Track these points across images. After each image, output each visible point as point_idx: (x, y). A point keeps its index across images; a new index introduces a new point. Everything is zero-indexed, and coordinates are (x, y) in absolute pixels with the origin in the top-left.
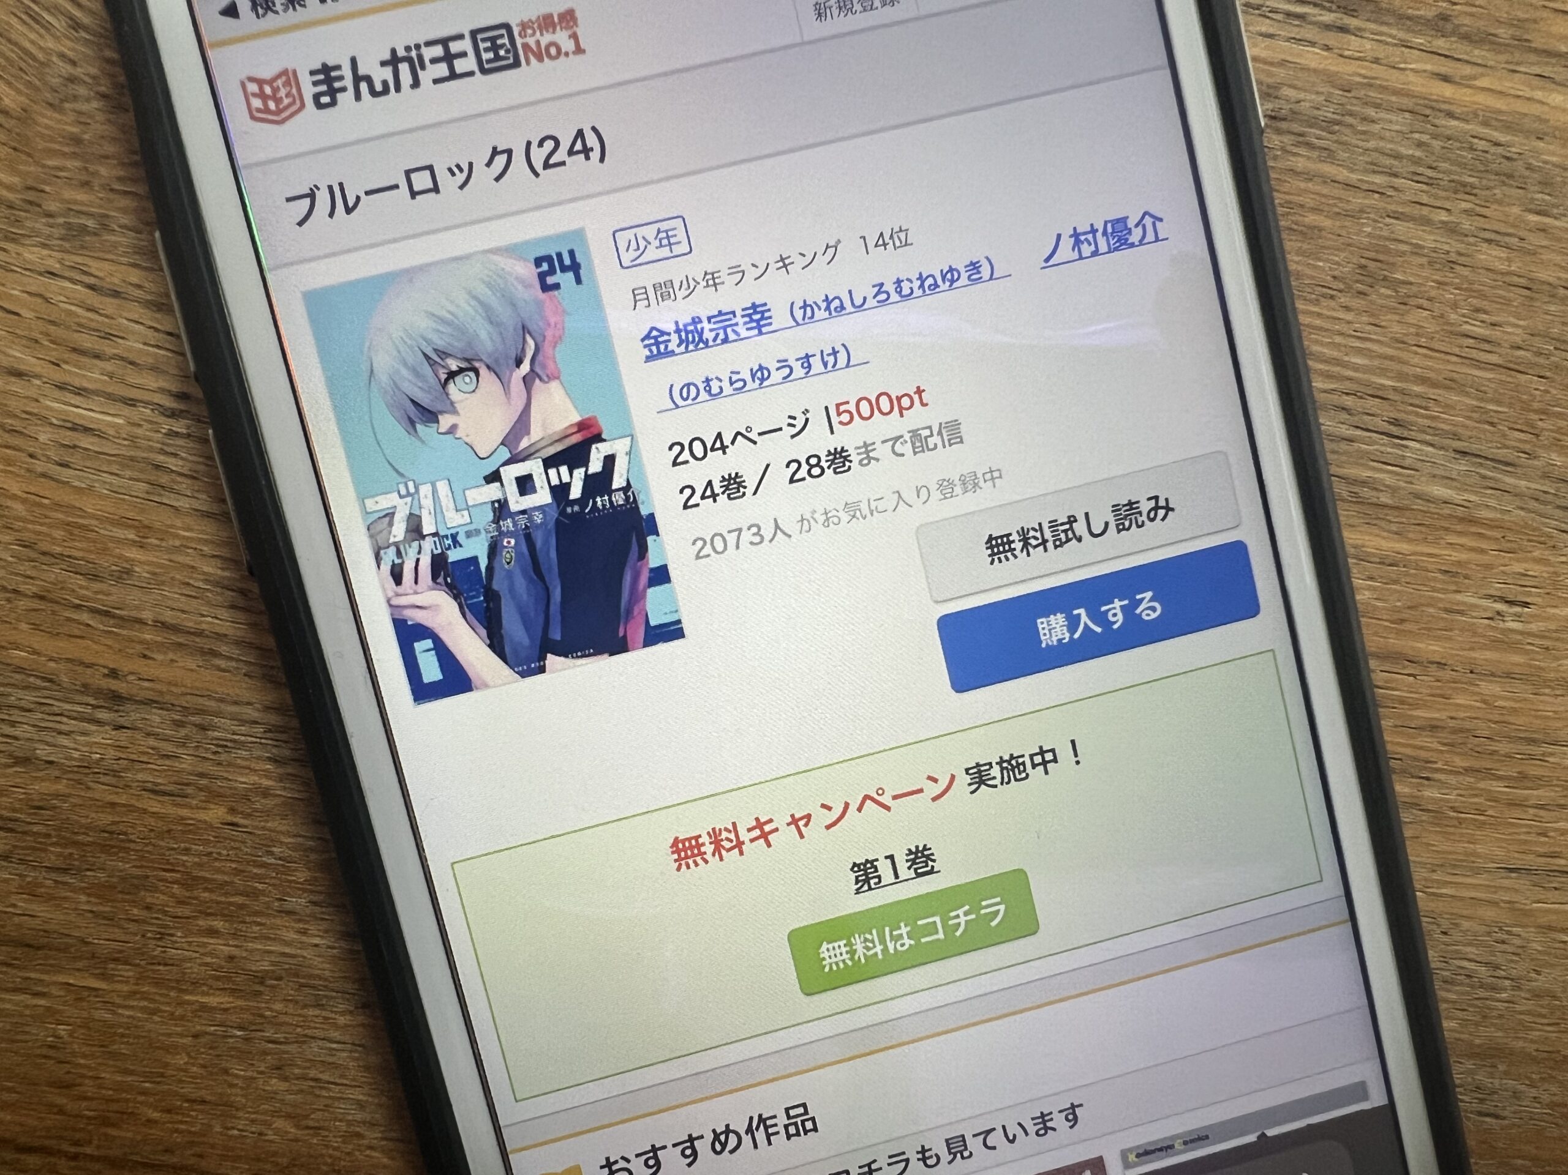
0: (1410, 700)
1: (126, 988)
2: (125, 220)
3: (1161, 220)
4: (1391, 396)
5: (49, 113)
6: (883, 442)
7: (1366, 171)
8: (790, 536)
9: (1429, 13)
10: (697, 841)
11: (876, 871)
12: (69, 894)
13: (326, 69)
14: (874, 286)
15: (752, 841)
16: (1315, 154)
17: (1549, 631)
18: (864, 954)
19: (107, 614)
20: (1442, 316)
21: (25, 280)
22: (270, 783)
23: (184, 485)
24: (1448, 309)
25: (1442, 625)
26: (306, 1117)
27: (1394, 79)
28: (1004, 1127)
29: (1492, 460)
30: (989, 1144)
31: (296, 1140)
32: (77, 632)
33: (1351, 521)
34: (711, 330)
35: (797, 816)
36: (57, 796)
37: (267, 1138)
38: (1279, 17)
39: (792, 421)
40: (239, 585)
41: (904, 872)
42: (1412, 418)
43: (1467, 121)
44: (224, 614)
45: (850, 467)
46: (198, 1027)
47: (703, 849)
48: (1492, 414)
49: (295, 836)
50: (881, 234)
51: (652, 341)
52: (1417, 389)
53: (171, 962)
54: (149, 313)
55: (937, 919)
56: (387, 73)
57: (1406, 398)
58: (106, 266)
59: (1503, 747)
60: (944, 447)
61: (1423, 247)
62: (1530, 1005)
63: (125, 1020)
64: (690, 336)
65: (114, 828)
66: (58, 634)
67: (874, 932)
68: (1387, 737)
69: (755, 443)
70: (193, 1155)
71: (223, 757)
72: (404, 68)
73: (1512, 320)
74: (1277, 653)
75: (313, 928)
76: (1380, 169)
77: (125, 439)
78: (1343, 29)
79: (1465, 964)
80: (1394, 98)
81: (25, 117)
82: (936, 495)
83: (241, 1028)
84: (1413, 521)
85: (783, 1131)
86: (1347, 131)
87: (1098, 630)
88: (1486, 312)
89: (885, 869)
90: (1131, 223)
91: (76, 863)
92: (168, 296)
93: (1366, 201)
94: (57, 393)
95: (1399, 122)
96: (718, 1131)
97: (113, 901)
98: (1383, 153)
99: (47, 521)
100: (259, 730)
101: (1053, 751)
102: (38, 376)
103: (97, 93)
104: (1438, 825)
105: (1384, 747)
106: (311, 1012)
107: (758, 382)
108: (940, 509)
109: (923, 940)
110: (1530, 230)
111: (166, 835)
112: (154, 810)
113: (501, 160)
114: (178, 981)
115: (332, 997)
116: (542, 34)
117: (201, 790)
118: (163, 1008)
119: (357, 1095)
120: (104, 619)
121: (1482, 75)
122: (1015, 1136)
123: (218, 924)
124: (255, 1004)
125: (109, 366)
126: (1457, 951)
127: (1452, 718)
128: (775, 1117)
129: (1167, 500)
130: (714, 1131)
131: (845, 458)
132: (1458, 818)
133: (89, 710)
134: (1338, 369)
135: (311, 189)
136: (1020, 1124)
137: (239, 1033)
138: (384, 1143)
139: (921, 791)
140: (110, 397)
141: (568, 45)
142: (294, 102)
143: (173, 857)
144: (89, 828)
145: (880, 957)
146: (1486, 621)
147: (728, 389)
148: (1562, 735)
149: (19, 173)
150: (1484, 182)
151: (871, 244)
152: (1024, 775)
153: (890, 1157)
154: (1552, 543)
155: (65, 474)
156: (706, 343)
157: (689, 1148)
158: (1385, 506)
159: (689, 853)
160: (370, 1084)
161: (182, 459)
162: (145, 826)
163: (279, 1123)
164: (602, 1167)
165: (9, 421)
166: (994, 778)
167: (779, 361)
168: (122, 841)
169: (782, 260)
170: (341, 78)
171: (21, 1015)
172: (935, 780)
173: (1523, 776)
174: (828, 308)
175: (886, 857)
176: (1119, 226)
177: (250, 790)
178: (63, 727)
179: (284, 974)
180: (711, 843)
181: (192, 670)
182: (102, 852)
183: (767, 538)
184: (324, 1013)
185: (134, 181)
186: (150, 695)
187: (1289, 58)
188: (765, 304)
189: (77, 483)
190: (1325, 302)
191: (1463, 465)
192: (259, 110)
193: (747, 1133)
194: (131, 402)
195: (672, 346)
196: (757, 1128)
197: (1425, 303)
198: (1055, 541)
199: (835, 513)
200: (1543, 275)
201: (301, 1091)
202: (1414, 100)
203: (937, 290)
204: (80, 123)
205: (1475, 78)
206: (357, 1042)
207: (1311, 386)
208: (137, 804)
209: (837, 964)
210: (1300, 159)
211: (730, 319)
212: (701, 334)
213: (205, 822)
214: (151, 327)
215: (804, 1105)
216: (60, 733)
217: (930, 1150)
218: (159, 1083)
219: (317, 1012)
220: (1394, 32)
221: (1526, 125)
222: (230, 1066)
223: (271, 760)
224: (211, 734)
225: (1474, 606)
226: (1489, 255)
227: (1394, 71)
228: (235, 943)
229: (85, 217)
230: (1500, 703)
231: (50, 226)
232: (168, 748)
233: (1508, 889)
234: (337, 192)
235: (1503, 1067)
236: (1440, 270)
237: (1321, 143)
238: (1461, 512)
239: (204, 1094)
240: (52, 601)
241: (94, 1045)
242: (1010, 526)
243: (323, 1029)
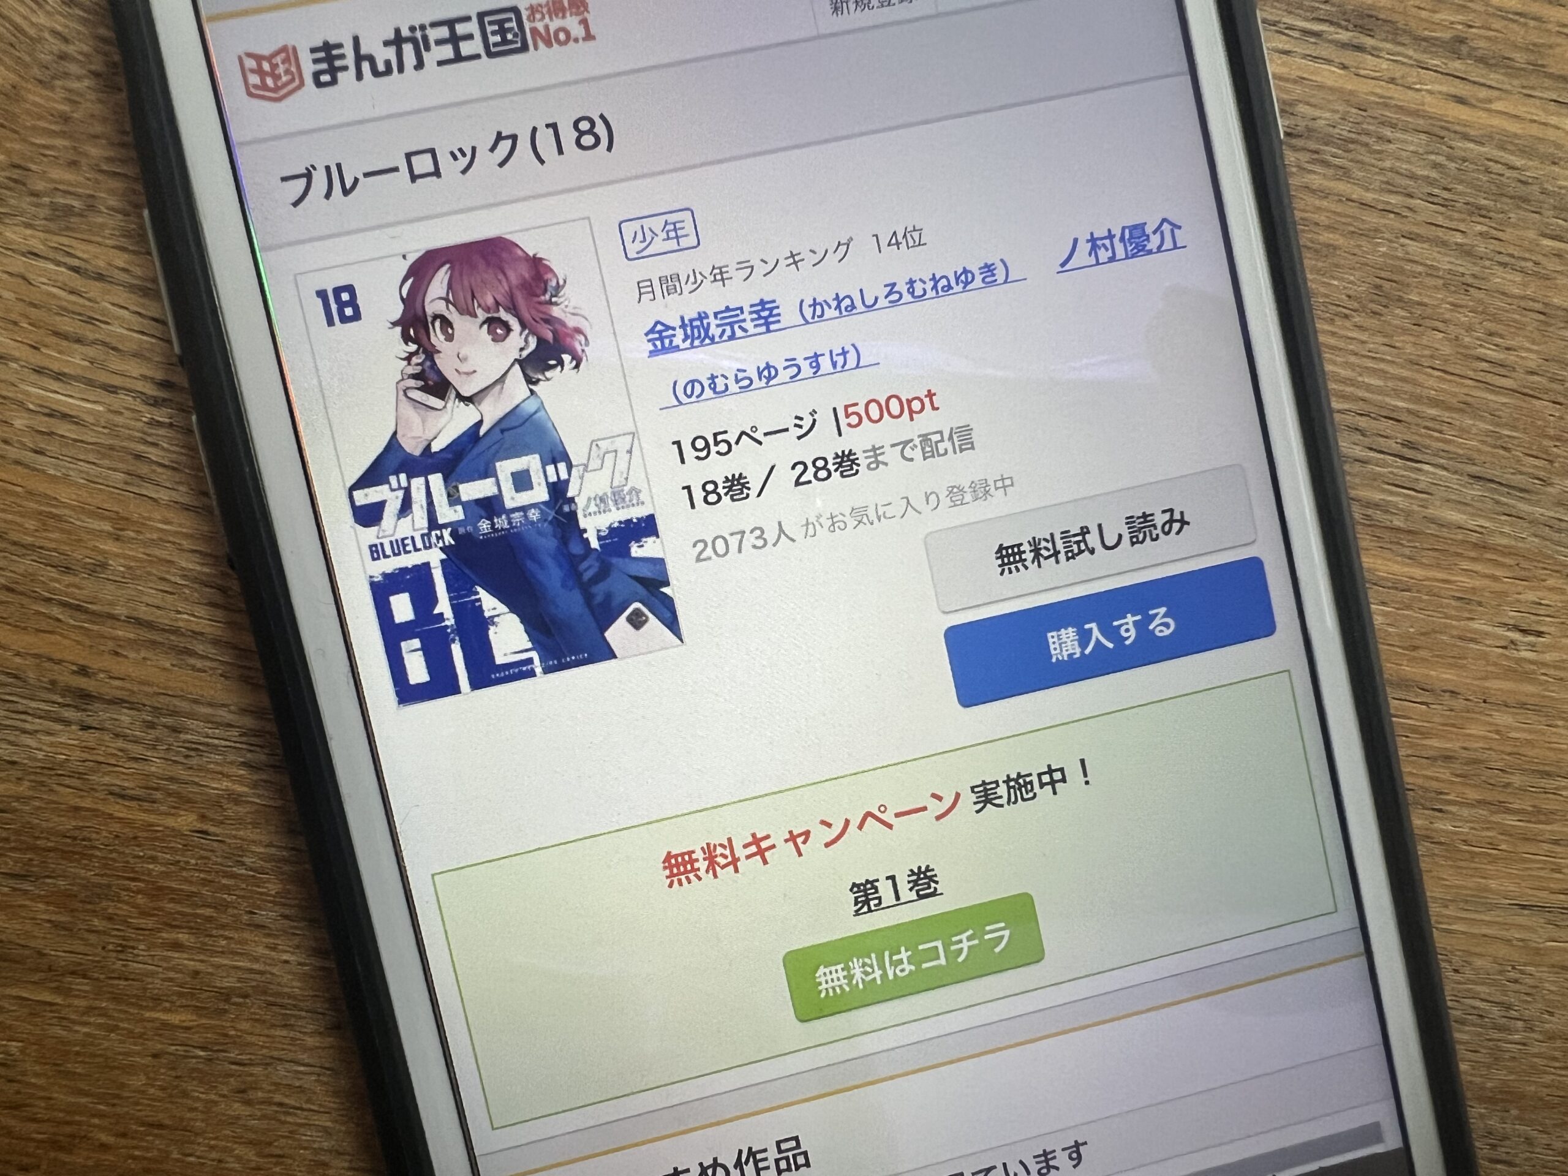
0: (1424, 730)
1: (83, 1003)
2: (113, 202)
3: (1179, 227)
4: (1403, 417)
5: (39, 89)
6: (893, 446)
7: (1382, 190)
8: (793, 540)
9: (1447, 35)
10: (690, 857)
11: (877, 892)
12: (27, 903)
13: (327, 47)
14: (886, 286)
15: (748, 857)
16: (1331, 172)
17: (1562, 661)
18: (863, 980)
19: (78, 608)
20: (1457, 338)
22: (246, 789)
23: (163, 475)
24: (1463, 332)
25: (1455, 652)
26: (270, 1144)
27: (1411, 100)
28: (1005, 1165)
29: (1506, 485)
31: (258, 1169)
32: (44, 625)
33: (1368, 546)
34: (718, 326)
35: (795, 833)
36: (18, 799)
37: (227, 1165)
38: (1296, 34)
39: (798, 422)
40: (219, 582)
41: (906, 894)
42: (1428, 442)
43: (1482, 144)
44: (200, 611)
45: (857, 471)
46: (159, 1046)
47: (696, 865)
48: (1507, 439)
49: (268, 846)
50: (895, 233)
51: (657, 336)
52: (1433, 412)
53: (132, 977)
54: (134, 298)
55: (939, 944)
56: (391, 53)
57: (1420, 421)
58: (91, 248)
59: (1516, 780)
60: (955, 452)
61: (1437, 269)
62: (1543, 1048)
63: (79, 1037)
64: (696, 331)
65: (76, 833)
66: (25, 628)
67: (873, 955)
68: (1405, 767)
69: (760, 443)
71: (194, 761)
72: (408, 49)
73: (1527, 345)
74: (1293, 672)
75: (282, 943)
76: (1395, 189)
77: (104, 427)
78: (1359, 48)
79: (1478, 1003)
80: (1409, 119)
81: (13, 94)
82: (945, 502)
83: (203, 1048)
84: (1426, 546)
85: (773, 1166)
86: (1363, 150)
87: (1111, 645)
88: (1501, 336)
89: (885, 890)
90: (1149, 230)
91: (34, 869)
92: (154, 281)
93: (1381, 221)
94: (34, 377)
95: (1416, 142)
96: (705, 1165)
97: (73, 910)
98: (1398, 173)
99: (19, 509)
100: (233, 733)
101: (1062, 770)
102: (16, 360)
103: (90, 71)
104: (1450, 858)
105: (1401, 777)
106: (278, 1032)
107: (764, 380)
108: (949, 517)
109: (925, 966)
110: (1544, 255)
111: (132, 842)
112: (121, 815)
113: (505, 145)
114: (139, 997)
115: (300, 1017)
116: (551, 19)
117: (170, 795)
118: (121, 1025)
119: (325, 1121)
120: (77, 614)
121: (1499, 99)
123: (183, 937)
124: (217, 1023)
125: (91, 351)
126: (1468, 990)
127: (1465, 749)
128: (765, 1150)
129: (1182, 513)
130: (701, 1164)
131: (853, 461)
132: (1468, 852)
133: (55, 708)
134: (1349, 389)
135: (307, 169)
136: (1021, 1162)
139: (924, 809)
140: (90, 383)
141: (578, 31)
142: (293, 80)
143: (138, 867)
144: (51, 832)
145: (879, 982)
146: (1500, 650)
147: (733, 387)
149: (8, 153)
150: (1499, 206)
151: (884, 243)
152: (1031, 795)
155: (40, 461)
156: (712, 339)
158: (1398, 530)
159: (682, 869)
160: (339, 1110)
161: (163, 449)
162: (110, 833)
163: (239, 1150)
166: (1001, 797)
167: (786, 360)
168: (86, 847)
169: (793, 256)
170: (342, 57)
172: (940, 798)
173: (1538, 811)
174: (838, 307)
175: (888, 878)
176: (1136, 233)
177: (222, 796)
178: (28, 726)
179: (250, 992)
180: (705, 859)
181: (165, 669)
182: (63, 858)
183: (770, 543)
184: (292, 1034)
185: (124, 162)
186: (119, 694)
187: (1305, 76)
188: (774, 301)
189: (52, 472)
190: (1339, 322)
191: (1475, 491)
192: (256, 86)
193: (735, 1167)
194: (111, 389)
195: (678, 341)
196: (747, 1163)
197: (1440, 325)
198: (1067, 553)
199: (840, 518)
200: (1557, 300)
201: (264, 1117)
202: (1430, 121)
203: (951, 292)
204: (71, 101)
205: (1490, 101)
206: (327, 1065)
208: (100, 807)
209: (834, 988)
210: (1314, 176)
211: (737, 315)
212: (707, 330)
213: (173, 829)
214: (135, 312)
215: (796, 1139)
216: (24, 731)
218: (114, 1105)
219: (284, 1033)
220: (1411, 53)
221: (1542, 148)
222: (190, 1086)
223: (245, 764)
224: (183, 736)
225: (1487, 634)
226: (1503, 278)
227: (1410, 92)
228: (202, 957)
229: (69, 196)
230: (1513, 735)
231: (37, 205)
232: (136, 750)
233: (1520, 927)
234: (335, 175)
235: (1514, 1112)
236: (1455, 292)
237: (1337, 161)
238: (1474, 537)
239: (161, 1117)
240: (22, 594)
241: (45, 1064)
242: (1021, 536)
243: (290, 1051)
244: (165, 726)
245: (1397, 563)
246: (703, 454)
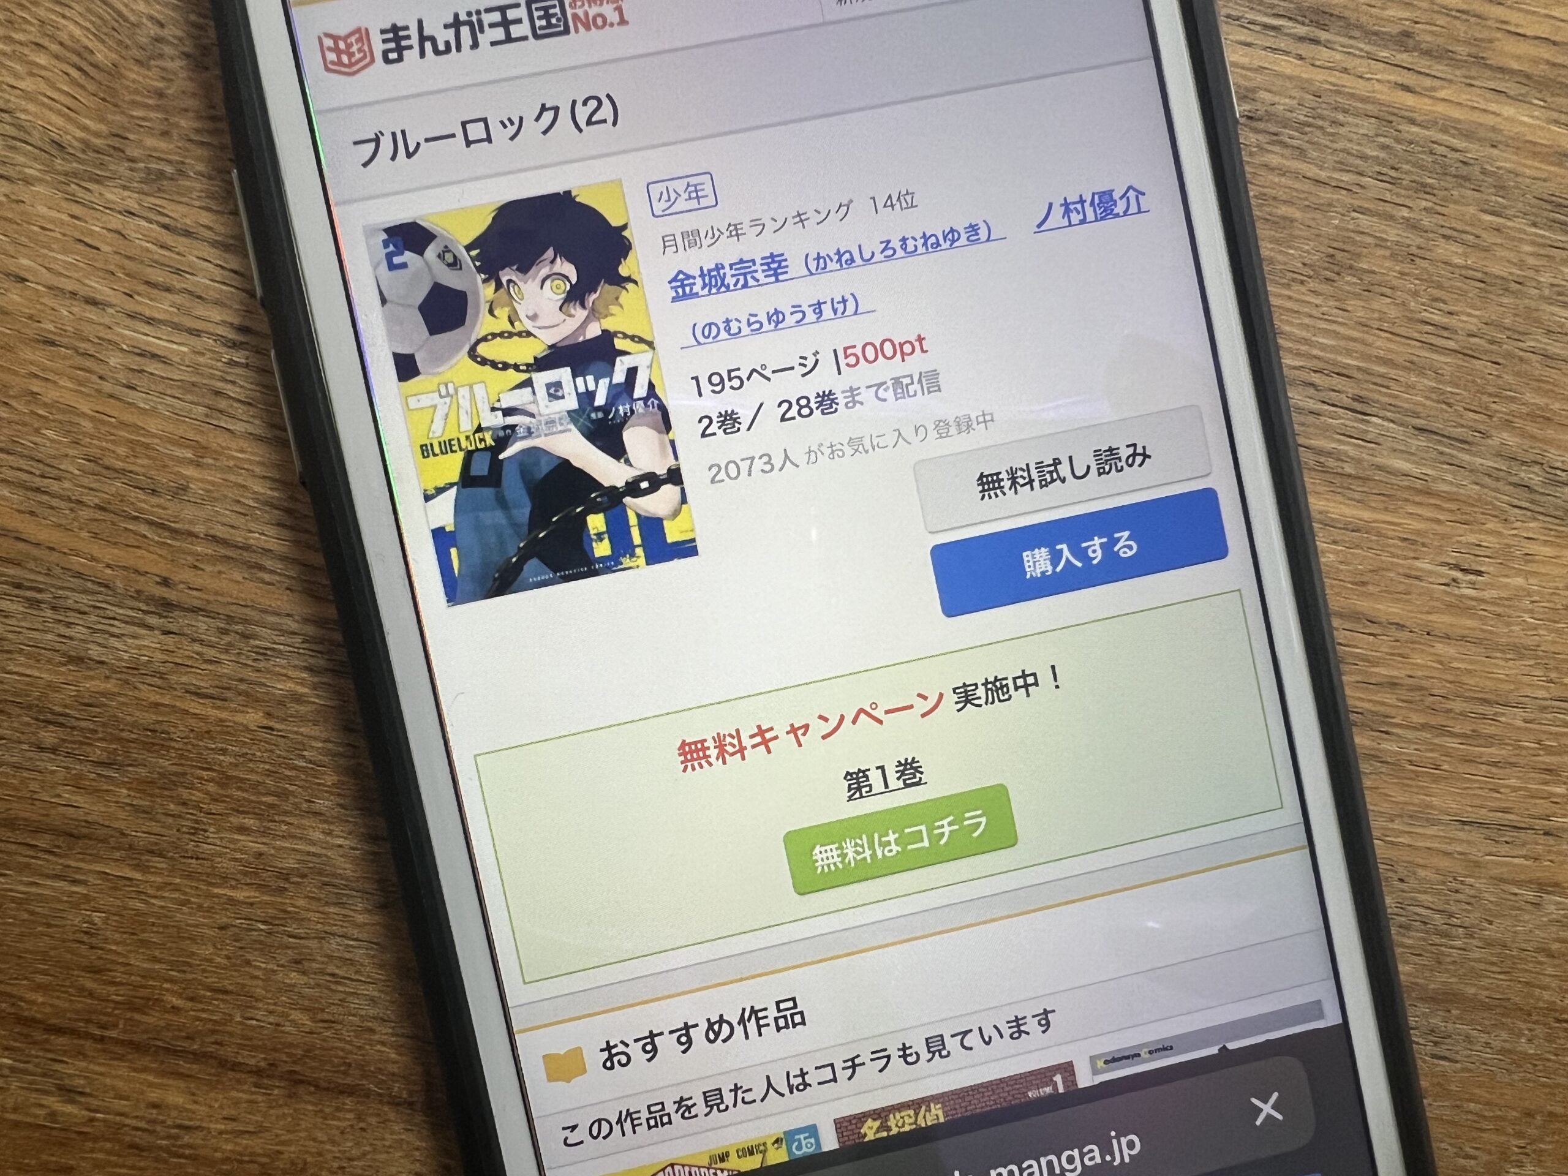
0: (1371, 658)
1: (159, 879)
3: (1143, 194)
4: (1355, 374)
5: (136, 68)
7: (1335, 169)
8: (797, 466)
9: (1394, 29)
10: (702, 745)
11: (868, 780)
12: (111, 788)
13: (395, 29)
14: (882, 243)
15: (754, 747)
16: (1287, 152)
17: (1500, 598)
18: (855, 859)
19: (162, 526)
20: (1403, 304)
21: (105, 218)
22: (306, 690)
23: (240, 410)
24: (1409, 297)
25: (1401, 588)
26: (323, 1010)
27: (1361, 88)
28: (980, 1029)
29: (1449, 438)
30: (966, 1044)
31: (311, 1033)
32: (132, 541)
33: (1319, 489)
34: (733, 276)
35: (796, 726)
36: (103, 694)
37: (283, 1029)
38: (1258, 28)
39: (803, 361)
40: (286, 504)
41: (894, 783)
42: (1376, 396)
43: (1427, 128)
44: (272, 531)
46: (225, 920)
47: (708, 753)
48: (1449, 395)
49: (325, 741)
50: (890, 197)
51: (679, 284)
52: (1382, 370)
53: (203, 856)
54: (217, 252)
55: (923, 828)
56: (450, 35)
57: (1368, 377)
58: (181, 208)
59: (1458, 706)
61: (1387, 240)
62: (1482, 953)
63: (156, 910)
64: (713, 280)
65: (157, 727)
66: (116, 543)
67: (864, 837)
68: (1348, 692)
69: (769, 379)
70: (213, 1043)
71: (261, 665)
72: (465, 31)
73: (1469, 310)
74: (1243, 592)
75: (337, 829)
76: (1348, 168)
77: (188, 366)
78: (1316, 41)
79: (1422, 911)
80: (1359, 105)
81: (114, 72)
82: (933, 434)
83: (264, 922)
84: (1374, 491)
85: (773, 1024)
86: (1318, 133)
87: (1079, 565)
88: (1444, 302)
89: (875, 777)
90: (1116, 196)
91: (119, 758)
93: (1335, 197)
94: (129, 322)
95: (1367, 127)
96: (712, 1021)
97: (152, 796)
98: (1348, 153)
99: (113, 437)
100: (299, 639)
101: (1034, 675)
102: (111, 306)
103: (182, 53)
104: (1398, 777)
105: (1344, 700)
106: (332, 910)
107: (773, 324)
108: (935, 447)
109: (909, 847)
110: (1485, 229)
111: (206, 736)
112: (195, 711)
113: (548, 116)
114: (208, 875)
115: (352, 897)
116: (590, 6)
117: (240, 694)
118: (193, 900)
119: (371, 991)
120: (160, 531)
121: (1442, 88)
122: (990, 1038)
123: (250, 822)
124: (279, 900)
125: (177, 299)
126: (1412, 899)
127: (1410, 677)
128: (765, 1009)
129: (1144, 448)
130: (708, 1020)
132: (1414, 771)
133: (140, 615)
134: (1304, 348)
135: (376, 134)
136: (995, 1027)
137: (262, 927)
138: (393, 1039)
139: (911, 707)
140: (177, 327)
141: (613, 17)
142: (365, 57)
143: (211, 758)
144: (134, 725)
145: (869, 861)
146: (1442, 587)
147: (746, 330)
148: (1513, 698)
149: (108, 123)
150: (1443, 184)
151: (880, 206)
152: (1006, 697)
153: (873, 1053)
154: (1504, 517)
155: (132, 396)
156: (728, 287)
157: (685, 1035)
158: (1349, 476)
159: (695, 755)
160: (384, 981)
161: (242, 387)
162: (186, 727)
163: (296, 1015)
164: (602, 1050)
165: (83, 345)
166: (979, 698)
167: (793, 307)
168: (164, 739)
169: (799, 215)
170: (408, 37)
171: (60, 901)
172: (925, 698)
173: (1476, 735)
174: (839, 260)
175: (878, 768)
176: (1105, 198)
177: (285, 696)
178: (116, 631)
179: (306, 871)
180: (715, 747)
181: (238, 582)
182: (144, 749)
183: (777, 466)
184: (343, 912)
185: (211, 132)
186: (197, 603)
187: (1266, 65)
188: (782, 255)
189: (142, 405)
190: (1296, 287)
191: (1421, 442)
192: (333, 63)
193: (739, 1023)
194: (195, 333)
195: (696, 289)
196: (749, 1020)
197: (1388, 292)
198: (1040, 481)
199: (840, 447)
200: (1496, 270)
202: (1380, 107)
203: (939, 248)
204: (163, 78)
205: (1433, 89)
206: (373, 940)
207: (1280, 363)
208: (178, 704)
209: (828, 866)
210: (1274, 156)
211: (750, 267)
212: (723, 280)
213: (243, 725)
214: (218, 265)
215: (794, 999)
216: (113, 635)
217: (910, 1047)
218: (184, 972)
219: (338, 910)
220: (1362, 46)
221: (1482, 133)
222: (252, 958)
223: (308, 669)
224: (253, 642)
225: (1430, 572)
226: (1446, 250)
227: (1360, 80)
228: (264, 840)
229: (163, 163)
230: (1455, 665)
231: (131, 170)
232: (211, 653)
233: (1461, 841)
234: (399, 138)
235: (1455, 1012)
236: (1401, 262)
237: (1295, 143)
238: (1419, 484)
239: (226, 984)
240: (111, 512)
241: (125, 933)
242: (999, 466)
243: (342, 926)
244: (237, 633)
245: (1348, 505)
246: (718, 388)
